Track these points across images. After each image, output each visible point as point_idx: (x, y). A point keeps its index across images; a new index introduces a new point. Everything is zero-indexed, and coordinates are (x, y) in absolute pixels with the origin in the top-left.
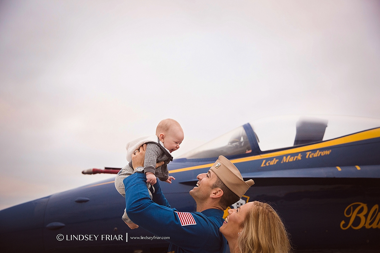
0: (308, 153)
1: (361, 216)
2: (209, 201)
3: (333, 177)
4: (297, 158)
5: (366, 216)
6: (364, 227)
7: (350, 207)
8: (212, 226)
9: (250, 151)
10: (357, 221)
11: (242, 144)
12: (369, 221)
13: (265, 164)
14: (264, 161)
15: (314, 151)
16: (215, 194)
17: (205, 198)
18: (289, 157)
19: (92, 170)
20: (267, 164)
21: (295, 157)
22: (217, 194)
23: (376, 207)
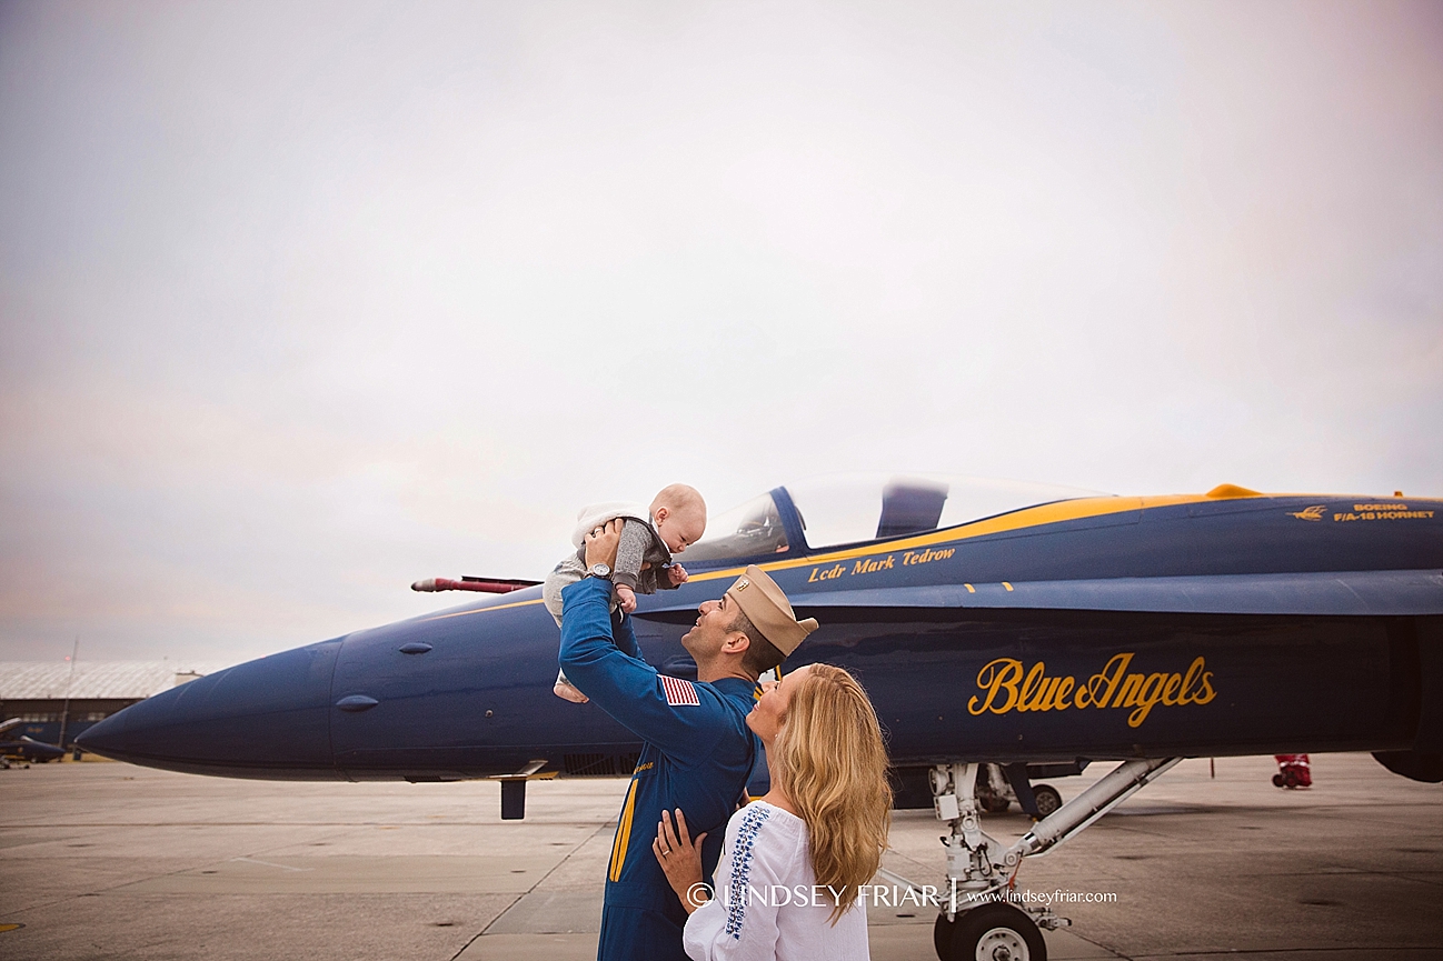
0: (908, 554)
1: (1010, 685)
2: (721, 659)
3: (959, 606)
4: (884, 565)
5: (1019, 686)
6: (1014, 709)
7: (990, 668)
8: (733, 713)
9: (786, 548)
10: (1003, 695)
11: (769, 533)
12: (1024, 697)
13: (817, 576)
14: (816, 570)
15: (921, 550)
16: (733, 644)
17: (713, 652)
18: (868, 561)
19: (434, 583)
20: (822, 578)
21: (882, 563)
22: (737, 645)
23: (1040, 666)
